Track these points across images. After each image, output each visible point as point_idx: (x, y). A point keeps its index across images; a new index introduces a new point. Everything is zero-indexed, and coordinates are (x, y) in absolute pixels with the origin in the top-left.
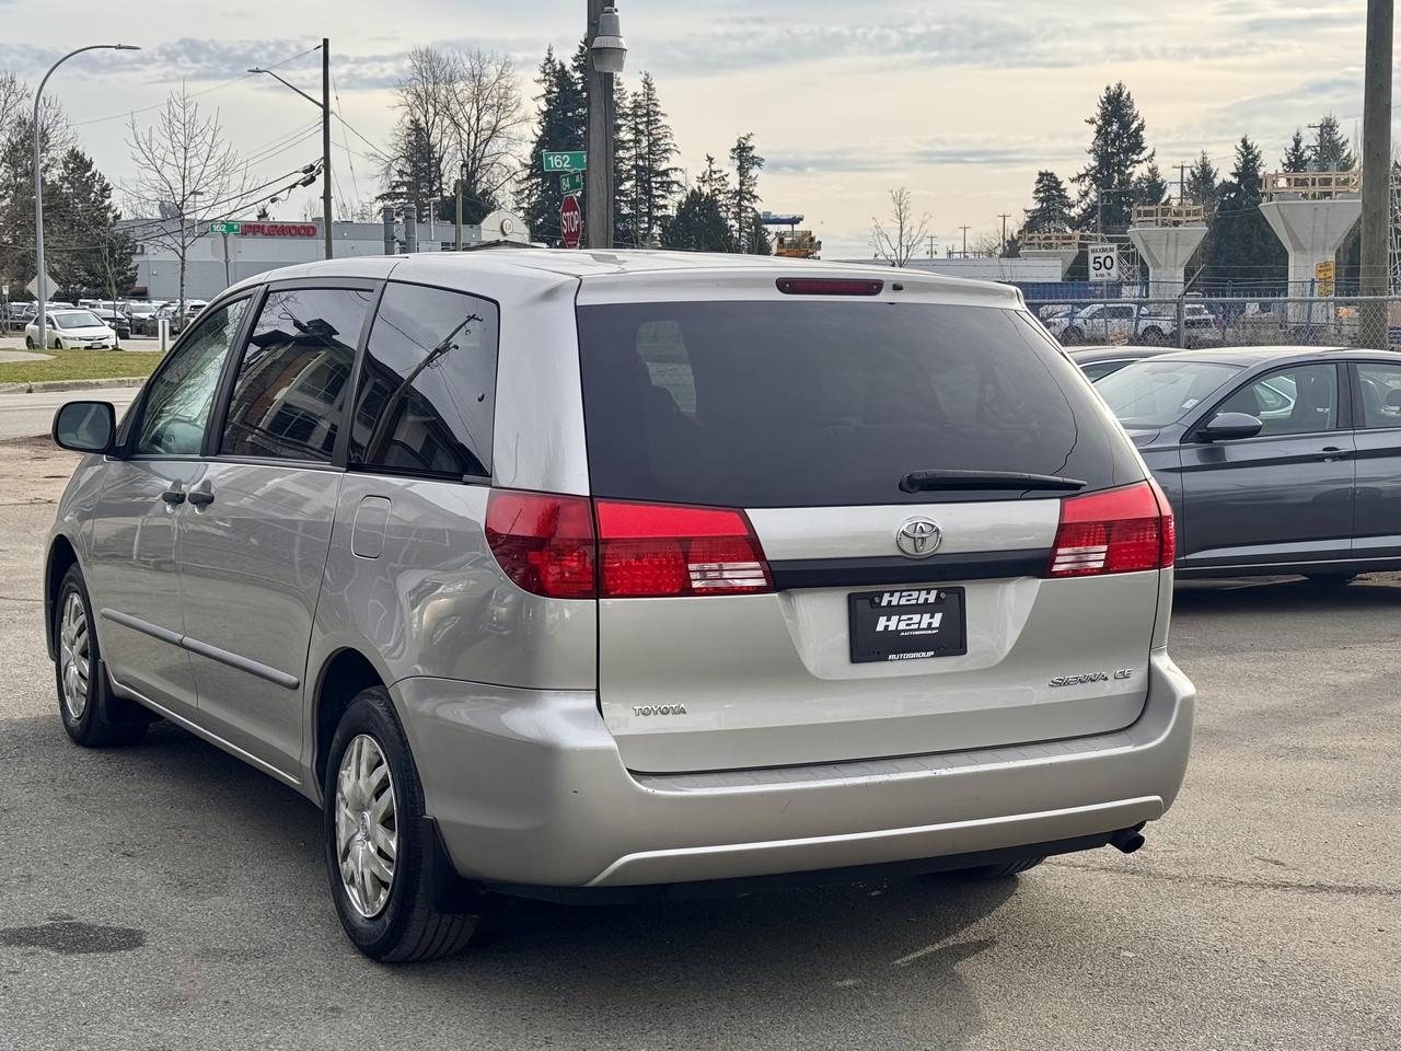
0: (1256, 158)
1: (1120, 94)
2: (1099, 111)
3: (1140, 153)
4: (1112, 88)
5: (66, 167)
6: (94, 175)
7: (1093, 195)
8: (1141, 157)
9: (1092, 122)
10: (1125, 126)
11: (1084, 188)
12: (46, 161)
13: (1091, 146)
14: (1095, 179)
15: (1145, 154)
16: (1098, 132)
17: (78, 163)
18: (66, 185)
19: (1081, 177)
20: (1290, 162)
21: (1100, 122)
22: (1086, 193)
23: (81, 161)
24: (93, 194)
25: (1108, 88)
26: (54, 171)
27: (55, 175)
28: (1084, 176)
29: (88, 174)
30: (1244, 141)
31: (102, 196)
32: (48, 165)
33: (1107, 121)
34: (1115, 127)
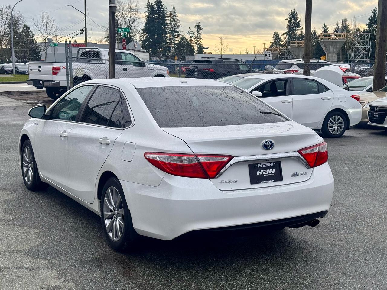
0: (327, 29)
1: (295, 12)
2: (289, 17)
3: (299, 27)
4: (292, 11)
5: (23, 29)
6: (30, 31)
7: (287, 39)
8: (299, 29)
9: (287, 19)
10: (296, 20)
11: (285, 37)
12: (18, 27)
13: (287, 26)
14: (288, 34)
15: (300, 28)
16: (289, 22)
17: (26, 28)
18: (23, 33)
19: (284, 34)
20: (335, 30)
21: (289, 20)
22: (285, 38)
23: (27, 27)
24: (30, 36)
25: (291, 11)
26: (20, 30)
27: (20, 31)
28: (285, 33)
29: (29, 31)
30: (324, 25)
31: (32, 36)
32: (19, 28)
33: (291, 19)
34: (293, 20)
